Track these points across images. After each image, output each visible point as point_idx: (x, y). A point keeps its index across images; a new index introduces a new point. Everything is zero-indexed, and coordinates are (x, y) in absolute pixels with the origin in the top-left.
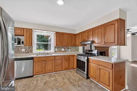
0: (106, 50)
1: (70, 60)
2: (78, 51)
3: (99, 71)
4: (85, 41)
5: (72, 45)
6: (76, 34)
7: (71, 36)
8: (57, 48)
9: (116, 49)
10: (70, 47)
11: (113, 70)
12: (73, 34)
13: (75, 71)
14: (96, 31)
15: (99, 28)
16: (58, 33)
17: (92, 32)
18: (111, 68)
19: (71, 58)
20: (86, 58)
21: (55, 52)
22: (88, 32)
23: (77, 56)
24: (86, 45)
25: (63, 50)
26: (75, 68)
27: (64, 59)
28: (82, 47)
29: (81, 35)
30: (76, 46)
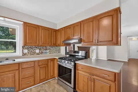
0: (88, 51)
1: (48, 66)
2: (59, 52)
3: (93, 83)
4: (69, 39)
5: (51, 44)
6: (57, 30)
7: (50, 31)
8: (28, 49)
9: (95, 49)
10: (48, 47)
11: (116, 82)
12: (53, 29)
13: (56, 81)
14: (86, 25)
15: (90, 21)
16: (28, 25)
17: (79, 27)
18: (113, 80)
19: (50, 64)
20: (73, 63)
21: (24, 54)
22: (74, 27)
23: (59, 60)
24: (69, 44)
25: (37, 51)
26: (55, 77)
27: (39, 66)
28: (64, 47)
29: (64, 30)
30: (57, 46)
